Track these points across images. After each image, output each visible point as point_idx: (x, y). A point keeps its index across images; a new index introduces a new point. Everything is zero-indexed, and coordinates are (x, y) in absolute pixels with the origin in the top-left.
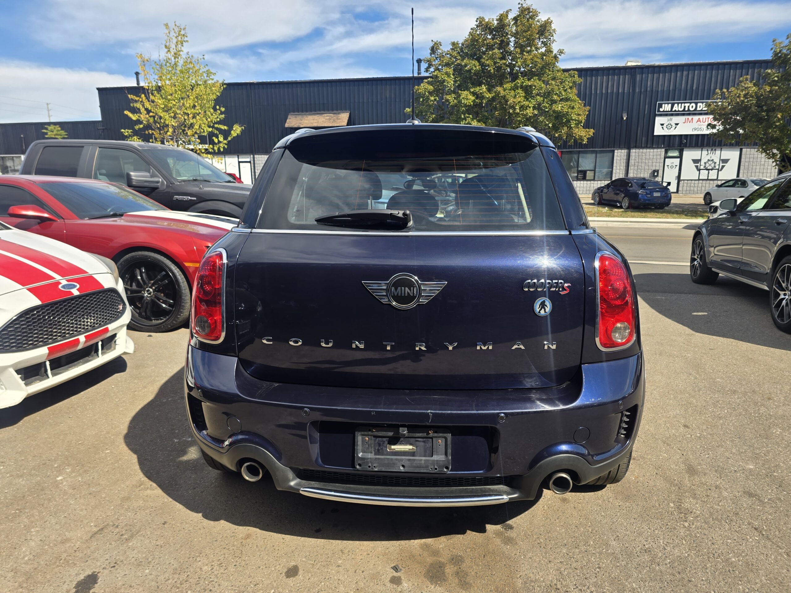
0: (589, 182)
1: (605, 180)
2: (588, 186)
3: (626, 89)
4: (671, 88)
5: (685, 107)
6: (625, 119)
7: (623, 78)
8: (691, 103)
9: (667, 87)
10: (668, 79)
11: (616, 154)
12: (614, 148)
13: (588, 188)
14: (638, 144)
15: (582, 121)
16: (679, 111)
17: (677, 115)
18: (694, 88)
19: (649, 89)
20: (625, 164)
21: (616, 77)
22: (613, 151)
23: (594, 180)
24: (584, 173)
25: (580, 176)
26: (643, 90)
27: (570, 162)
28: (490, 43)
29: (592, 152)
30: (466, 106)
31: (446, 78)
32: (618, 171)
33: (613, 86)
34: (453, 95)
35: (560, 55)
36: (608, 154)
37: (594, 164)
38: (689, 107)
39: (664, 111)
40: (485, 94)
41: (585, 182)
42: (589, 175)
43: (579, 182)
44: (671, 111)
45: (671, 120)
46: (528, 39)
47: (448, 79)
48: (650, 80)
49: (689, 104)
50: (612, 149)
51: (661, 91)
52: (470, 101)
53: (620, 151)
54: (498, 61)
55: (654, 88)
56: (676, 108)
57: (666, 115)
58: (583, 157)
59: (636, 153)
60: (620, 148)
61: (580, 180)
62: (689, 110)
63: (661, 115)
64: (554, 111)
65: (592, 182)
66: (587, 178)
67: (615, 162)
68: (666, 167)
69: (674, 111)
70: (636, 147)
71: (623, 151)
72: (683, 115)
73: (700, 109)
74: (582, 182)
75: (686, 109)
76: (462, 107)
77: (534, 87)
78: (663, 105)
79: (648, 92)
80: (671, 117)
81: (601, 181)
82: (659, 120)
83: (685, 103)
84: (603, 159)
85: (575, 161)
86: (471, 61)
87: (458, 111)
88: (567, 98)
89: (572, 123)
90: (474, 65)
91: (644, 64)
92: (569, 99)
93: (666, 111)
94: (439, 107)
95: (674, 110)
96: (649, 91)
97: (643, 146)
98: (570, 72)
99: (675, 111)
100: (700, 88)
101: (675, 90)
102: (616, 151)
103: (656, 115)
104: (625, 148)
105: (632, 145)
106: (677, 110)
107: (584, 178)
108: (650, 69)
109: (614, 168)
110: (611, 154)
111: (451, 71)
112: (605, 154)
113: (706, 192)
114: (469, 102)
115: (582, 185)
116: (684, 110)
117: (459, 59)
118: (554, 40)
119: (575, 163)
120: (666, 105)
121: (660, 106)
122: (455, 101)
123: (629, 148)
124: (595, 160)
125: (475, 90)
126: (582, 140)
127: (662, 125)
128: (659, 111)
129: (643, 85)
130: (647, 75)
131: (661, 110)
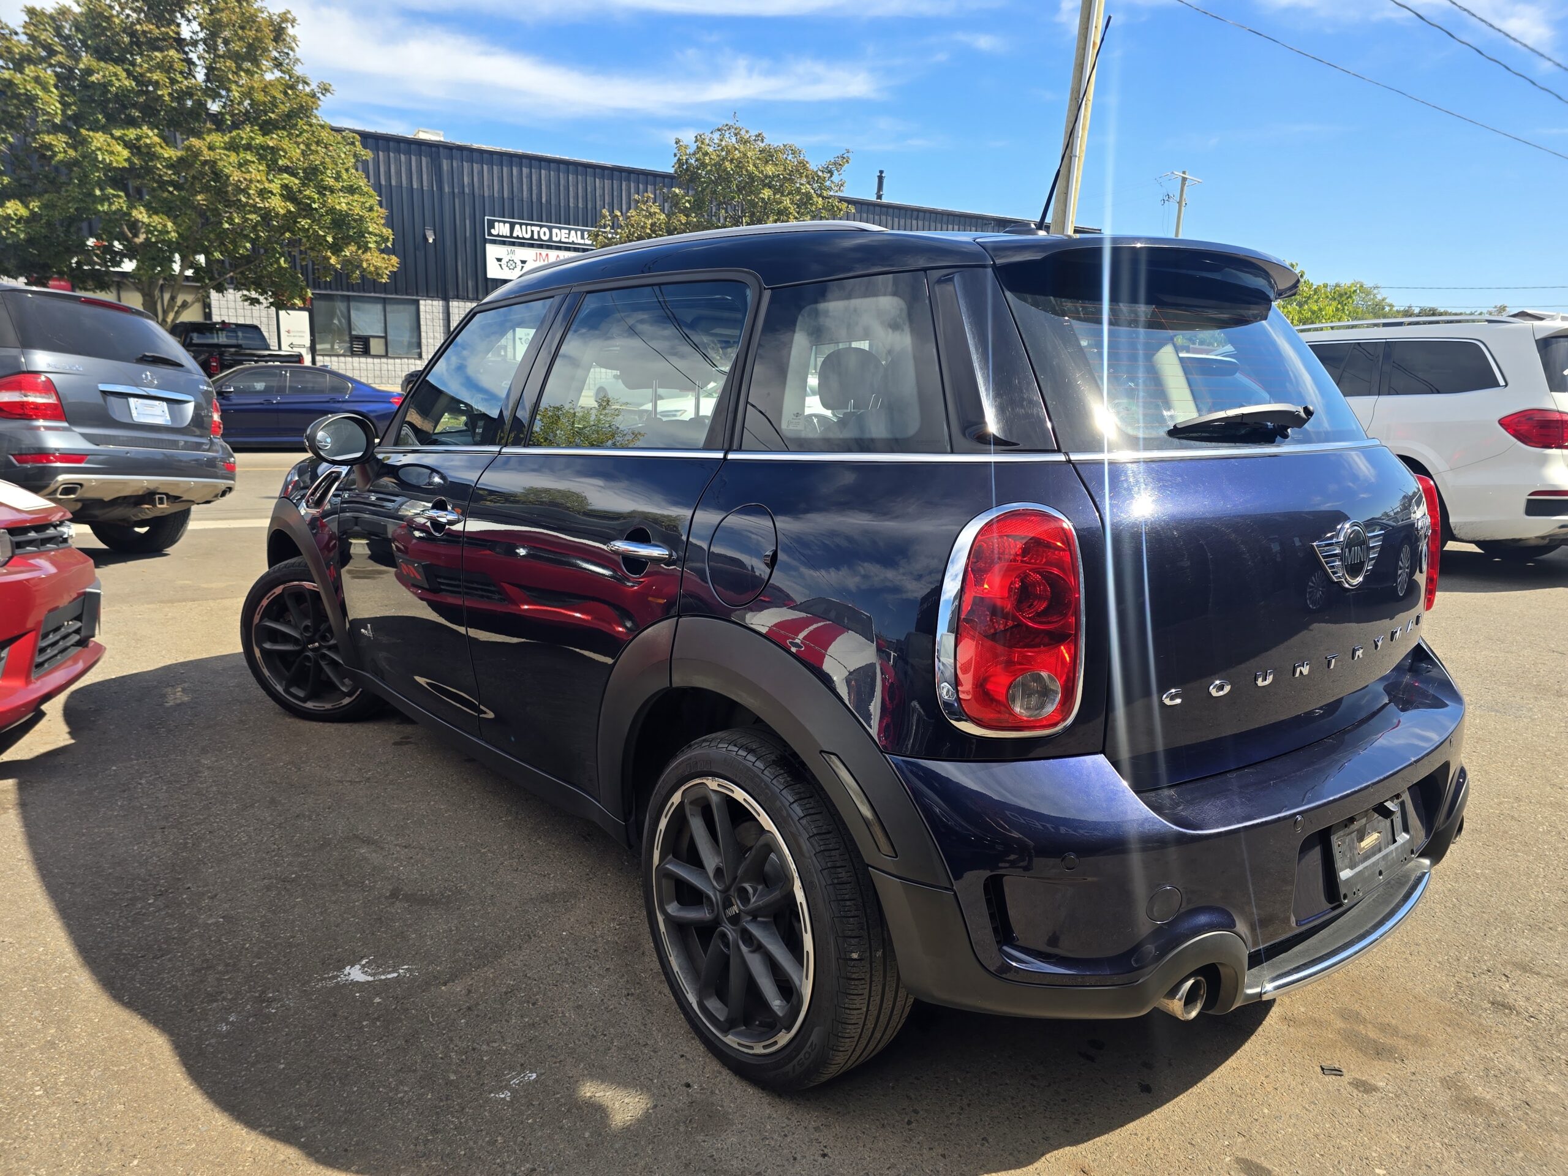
0: (377, 361)
1: (408, 358)
2: (377, 367)
3: (425, 183)
4: (506, 195)
5: (532, 232)
6: (431, 241)
7: (416, 160)
8: (541, 226)
9: (499, 192)
10: (498, 177)
11: (422, 308)
12: (417, 295)
13: (377, 373)
14: (461, 293)
15: (388, 238)
16: (524, 238)
17: (522, 245)
18: (544, 200)
19: (467, 190)
20: (442, 328)
21: (403, 157)
22: (417, 303)
23: (386, 356)
24: (365, 341)
25: (358, 347)
26: (456, 190)
27: (332, 319)
28: (150, 33)
29: (376, 300)
30: (108, 168)
31: (39, 93)
32: (431, 341)
33: (399, 173)
34: (63, 138)
35: (323, 94)
36: (407, 307)
37: (383, 325)
38: (539, 232)
39: (498, 236)
40: (158, 148)
41: (370, 360)
42: (376, 346)
43: (356, 359)
44: (511, 236)
45: (513, 252)
46: (250, 46)
47: (46, 97)
48: (469, 174)
49: (538, 228)
50: (414, 297)
51: (489, 196)
52: (120, 159)
53: (430, 302)
54: (179, 78)
55: (476, 190)
56: (517, 231)
57: (504, 243)
58: (358, 309)
59: (461, 309)
60: (428, 296)
61: (359, 356)
62: (540, 239)
63: (494, 242)
64: (332, 211)
65: (384, 360)
66: (372, 352)
67: (422, 322)
68: (517, 341)
69: (515, 238)
70: (458, 297)
71: (435, 303)
72: (532, 246)
73: (557, 239)
74: (363, 360)
75: (536, 237)
76: (98, 169)
77: (282, 153)
78: (496, 224)
79: (466, 196)
80: (513, 248)
81: (401, 358)
82: (493, 251)
83: (532, 225)
84: (399, 316)
85: (343, 316)
86: (102, 64)
87: (84, 179)
88: (352, 186)
89: (370, 240)
90: (116, 75)
91: (453, 142)
92: (357, 188)
93: (503, 236)
94: (17, 159)
95: (515, 235)
96: (468, 194)
97: (471, 296)
98: (344, 134)
99: (518, 237)
100: (553, 202)
101: (513, 199)
102: (422, 302)
103: (485, 241)
104: (438, 297)
105: (451, 294)
106: (521, 236)
107: (366, 352)
108: (465, 153)
109: (423, 334)
110: (413, 308)
111: (49, 75)
112: (401, 307)
113: (597, 386)
114: (117, 162)
115: (363, 366)
116: (532, 238)
117: (61, 53)
118: (298, 60)
119: (343, 321)
120: (501, 224)
121: (491, 225)
122: (72, 153)
123: (446, 299)
124: (383, 318)
125: (125, 135)
126: (378, 274)
127: (499, 260)
128: (490, 234)
129: (456, 180)
130: (460, 164)
131: (493, 231)
